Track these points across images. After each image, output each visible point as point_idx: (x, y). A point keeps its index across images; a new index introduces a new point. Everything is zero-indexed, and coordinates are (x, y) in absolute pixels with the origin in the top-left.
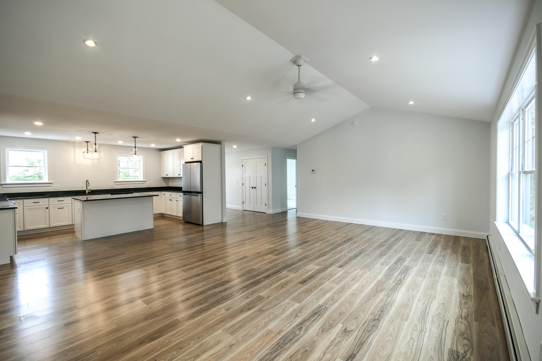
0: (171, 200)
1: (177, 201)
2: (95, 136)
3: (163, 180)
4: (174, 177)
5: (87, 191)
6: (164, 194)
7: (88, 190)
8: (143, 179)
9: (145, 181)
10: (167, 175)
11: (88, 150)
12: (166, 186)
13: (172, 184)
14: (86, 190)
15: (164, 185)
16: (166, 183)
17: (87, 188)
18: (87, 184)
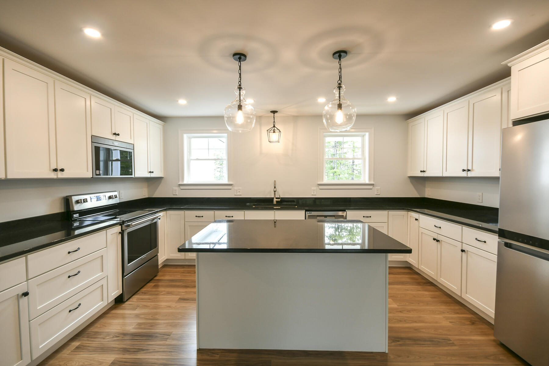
0: (438, 241)
1: (463, 251)
2: (240, 67)
3: (411, 182)
4: (445, 175)
5: (275, 200)
6: (416, 220)
7: (277, 198)
8: (370, 180)
9: (373, 185)
10: (424, 171)
11: (274, 126)
12: (416, 195)
13: (431, 193)
14: (273, 198)
15: (411, 193)
16: (416, 189)
17: (275, 194)
18: (275, 187)
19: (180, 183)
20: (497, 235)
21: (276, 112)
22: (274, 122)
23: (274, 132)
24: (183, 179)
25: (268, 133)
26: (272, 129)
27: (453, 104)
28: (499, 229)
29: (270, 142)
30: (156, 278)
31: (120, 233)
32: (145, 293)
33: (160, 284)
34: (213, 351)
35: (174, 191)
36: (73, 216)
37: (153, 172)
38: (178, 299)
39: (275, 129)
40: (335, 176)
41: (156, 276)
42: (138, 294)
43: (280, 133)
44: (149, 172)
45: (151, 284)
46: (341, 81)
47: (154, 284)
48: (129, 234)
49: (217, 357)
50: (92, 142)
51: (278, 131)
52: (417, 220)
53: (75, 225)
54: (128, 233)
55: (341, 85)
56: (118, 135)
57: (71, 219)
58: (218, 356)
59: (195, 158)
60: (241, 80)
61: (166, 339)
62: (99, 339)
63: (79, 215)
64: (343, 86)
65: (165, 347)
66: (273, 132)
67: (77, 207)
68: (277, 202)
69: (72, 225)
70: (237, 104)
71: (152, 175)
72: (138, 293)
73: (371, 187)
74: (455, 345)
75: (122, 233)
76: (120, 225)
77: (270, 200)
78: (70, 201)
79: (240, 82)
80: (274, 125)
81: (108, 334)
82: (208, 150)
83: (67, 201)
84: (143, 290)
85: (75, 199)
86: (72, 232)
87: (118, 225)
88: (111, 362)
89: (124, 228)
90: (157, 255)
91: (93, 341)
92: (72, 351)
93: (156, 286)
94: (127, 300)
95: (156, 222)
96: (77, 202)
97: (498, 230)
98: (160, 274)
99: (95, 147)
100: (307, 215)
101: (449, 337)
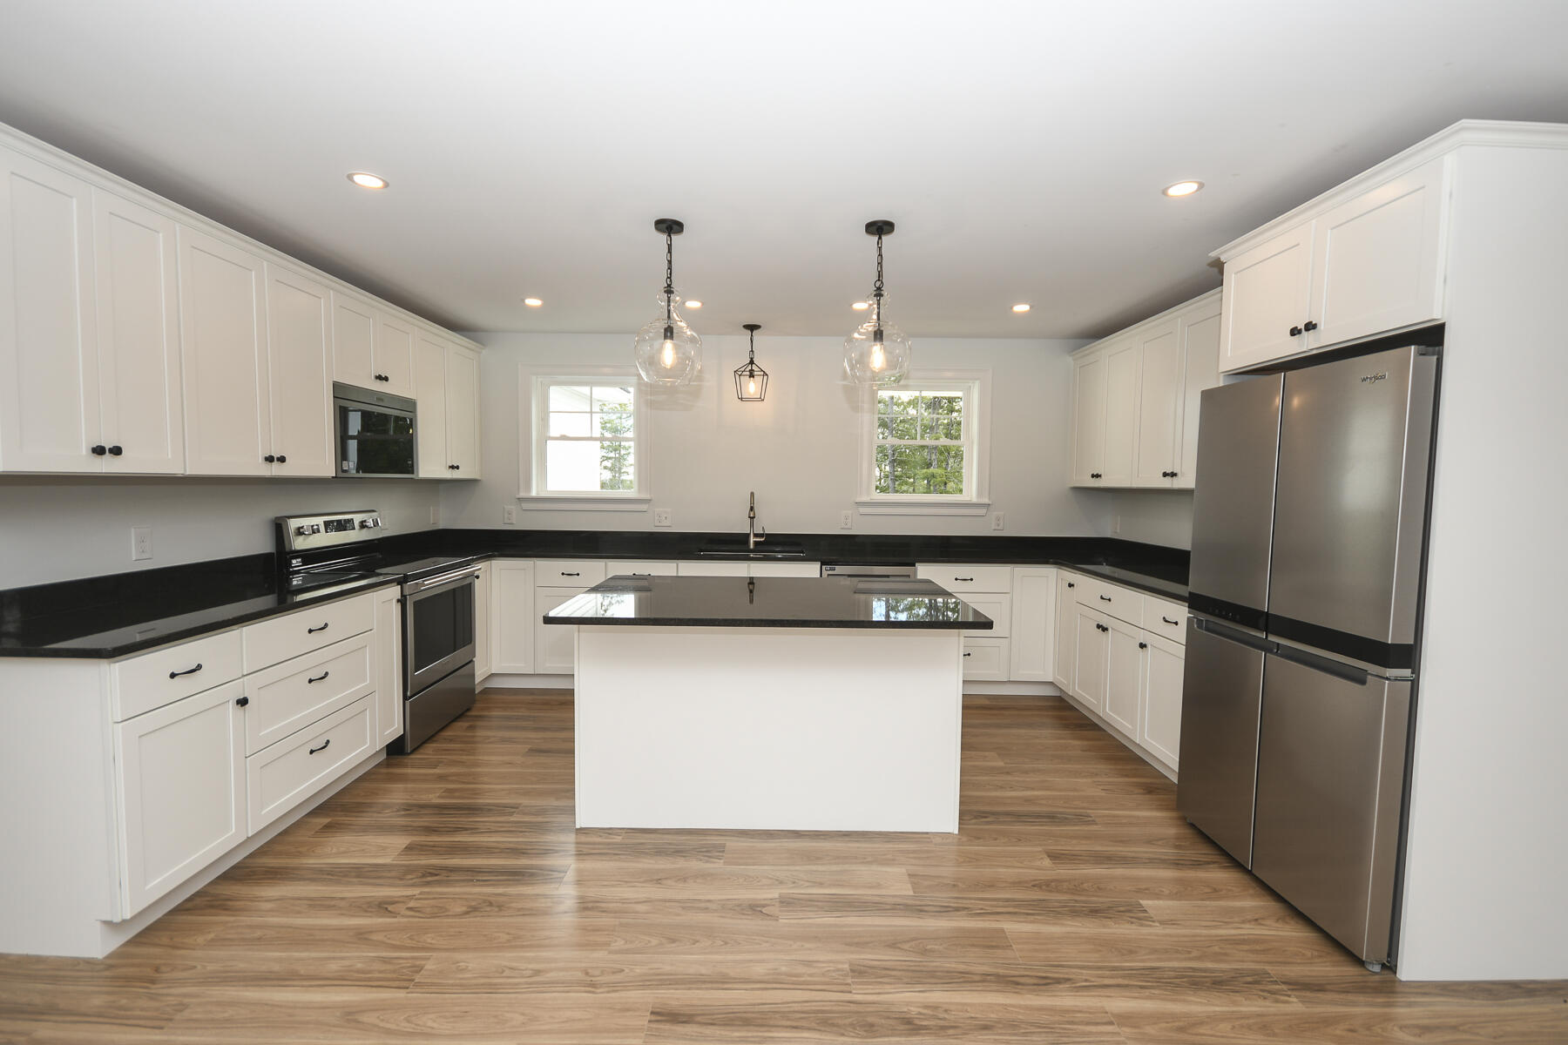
0: (1103, 629)
2: (670, 245)
5: (752, 539)
6: (1070, 585)
7: (756, 535)
9: (986, 506)
11: (752, 362)
14: (748, 534)
17: (752, 525)
18: (752, 509)
19: (522, 494)
20: (1187, 604)
21: (757, 327)
22: (752, 351)
23: (752, 376)
24: (528, 487)
25: (737, 377)
26: (748, 369)
27: (1143, 328)
28: (1190, 593)
29: (741, 399)
30: (469, 713)
31: (398, 601)
32: (451, 740)
33: (479, 723)
34: (610, 832)
35: (506, 516)
36: (291, 563)
37: (458, 467)
38: (527, 750)
39: (754, 367)
40: (932, 488)
41: (468, 710)
42: (436, 741)
43: (765, 377)
44: (450, 467)
45: (461, 724)
46: (882, 282)
47: (467, 724)
48: (417, 604)
49: (618, 839)
50: (334, 397)
51: (762, 373)
52: (1073, 585)
53: (295, 583)
54: (415, 603)
55: (882, 292)
56: (386, 379)
57: (288, 570)
58: (620, 837)
59: (558, 435)
60: (671, 274)
61: (511, 814)
62: (370, 814)
63: (302, 562)
64: (885, 293)
65: (510, 825)
66: (750, 377)
67: (300, 544)
68: (755, 543)
69: (289, 581)
70: (663, 325)
71: (456, 475)
72: (435, 739)
73: (982, 511)
74: (1096, 824)
75: (402, 601)
76: (398, 584)
77: (741, 540)
78: (284, 526)
79: (670, 278)
80: (752, 359)
81: (386, 806)
82: (589, 415)
83: (279, 528)
84: (447, 733)
85: (294, 524)
86: (289, 597)
87: (393, 584)
88: (404, 847)
89: (407, 592)
90: (471, 661)
91: (356, 817)
92: (317, 832)
93: (472, 728)
94: (413, 751)
95: (470, 584)
96: (299, 532)
97: (1187, 595)
98: (478, 705)
99: (340, 407)
100: (825, 574)
101: (1088, 811)
